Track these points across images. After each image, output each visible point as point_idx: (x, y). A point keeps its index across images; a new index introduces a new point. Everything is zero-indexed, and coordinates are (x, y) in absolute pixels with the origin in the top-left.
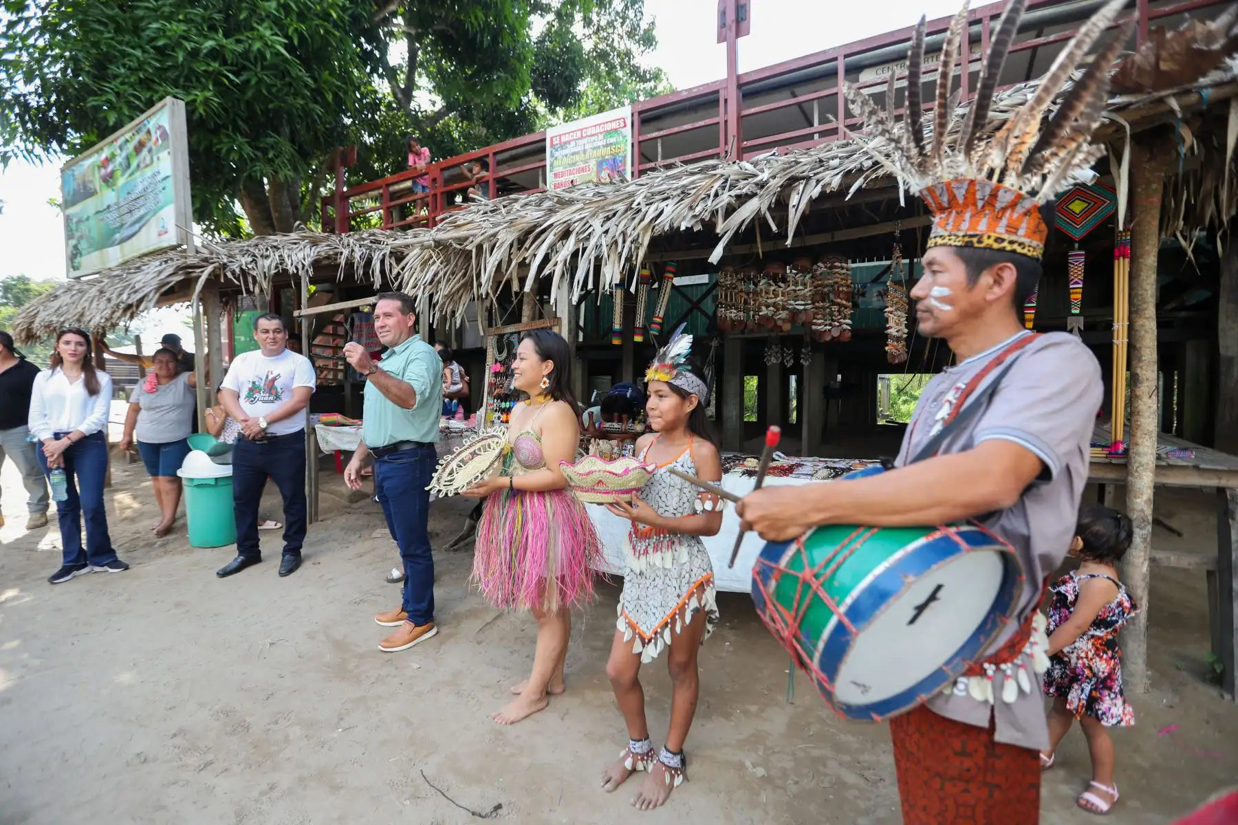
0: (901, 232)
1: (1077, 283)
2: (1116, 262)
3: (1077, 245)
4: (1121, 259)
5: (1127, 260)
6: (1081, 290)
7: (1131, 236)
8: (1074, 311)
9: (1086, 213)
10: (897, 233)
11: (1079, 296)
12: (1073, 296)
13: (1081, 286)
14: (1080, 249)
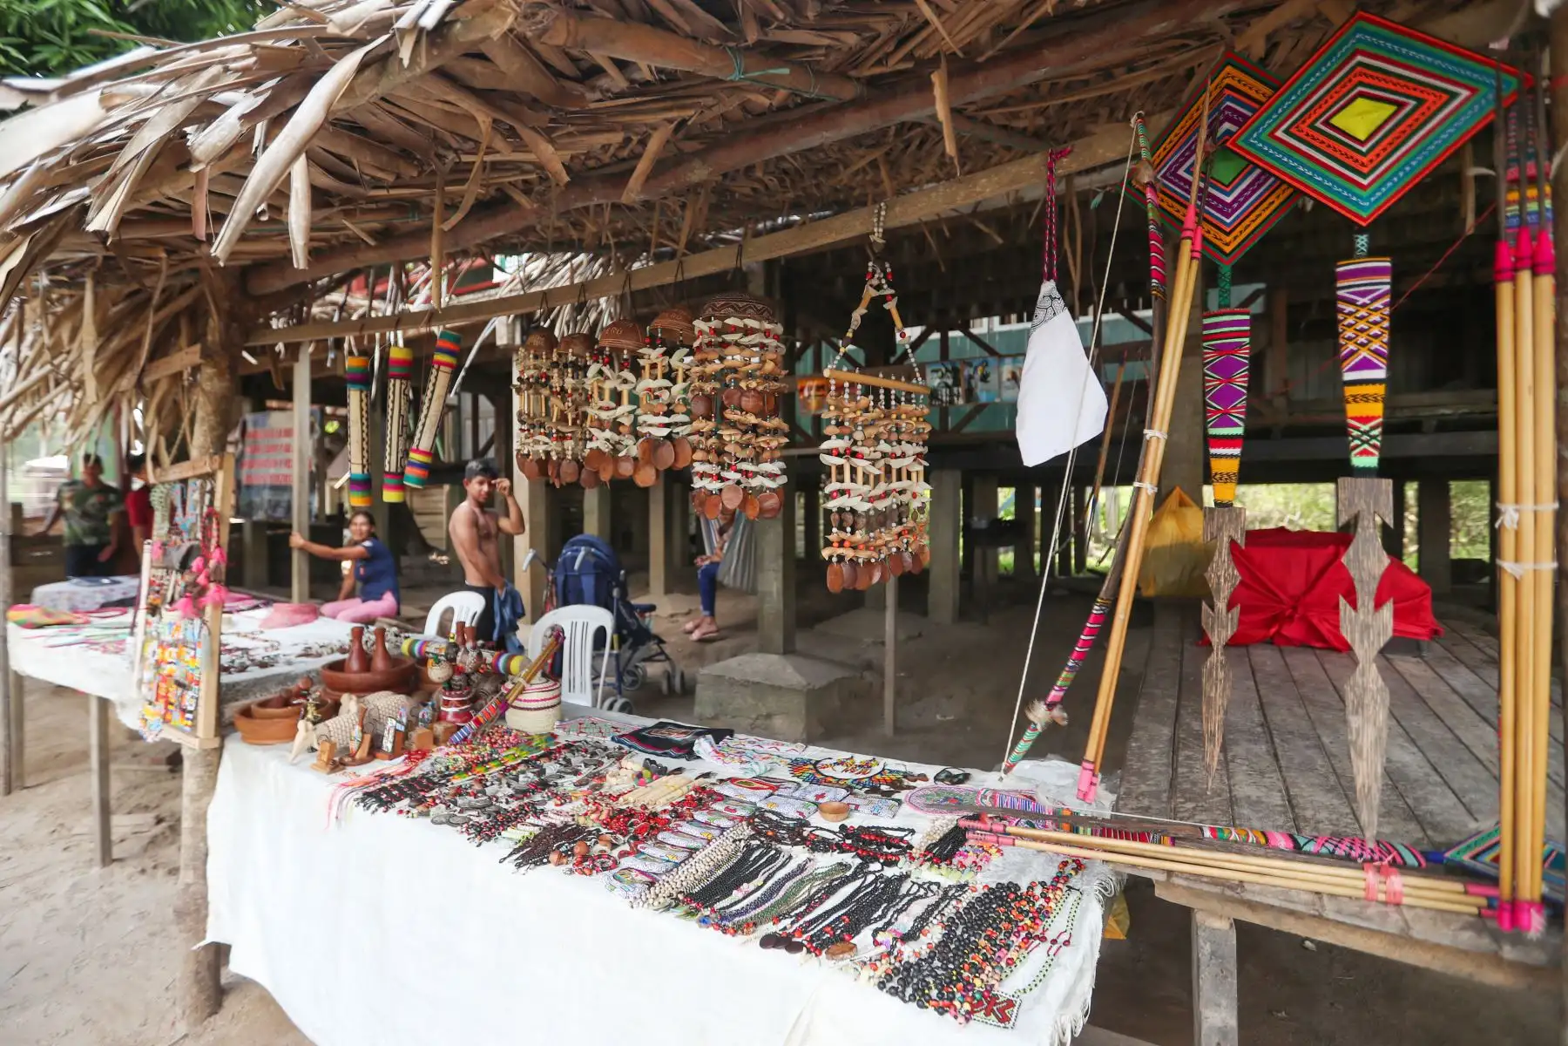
0: (887, 233)
1: (1365, 364)
2: (1505, 289)
3: (1362, 241)
4: (1525, 277)
5: (1547, 282)
6: (1380, 390)
7: (1555, 197)
8: (1358, 461)
9: (1389, 138)
10: (877, 238)
11: (1377, 409)
12: (1353, 410)
13: (1381, 374)
14: (1373, 252)
